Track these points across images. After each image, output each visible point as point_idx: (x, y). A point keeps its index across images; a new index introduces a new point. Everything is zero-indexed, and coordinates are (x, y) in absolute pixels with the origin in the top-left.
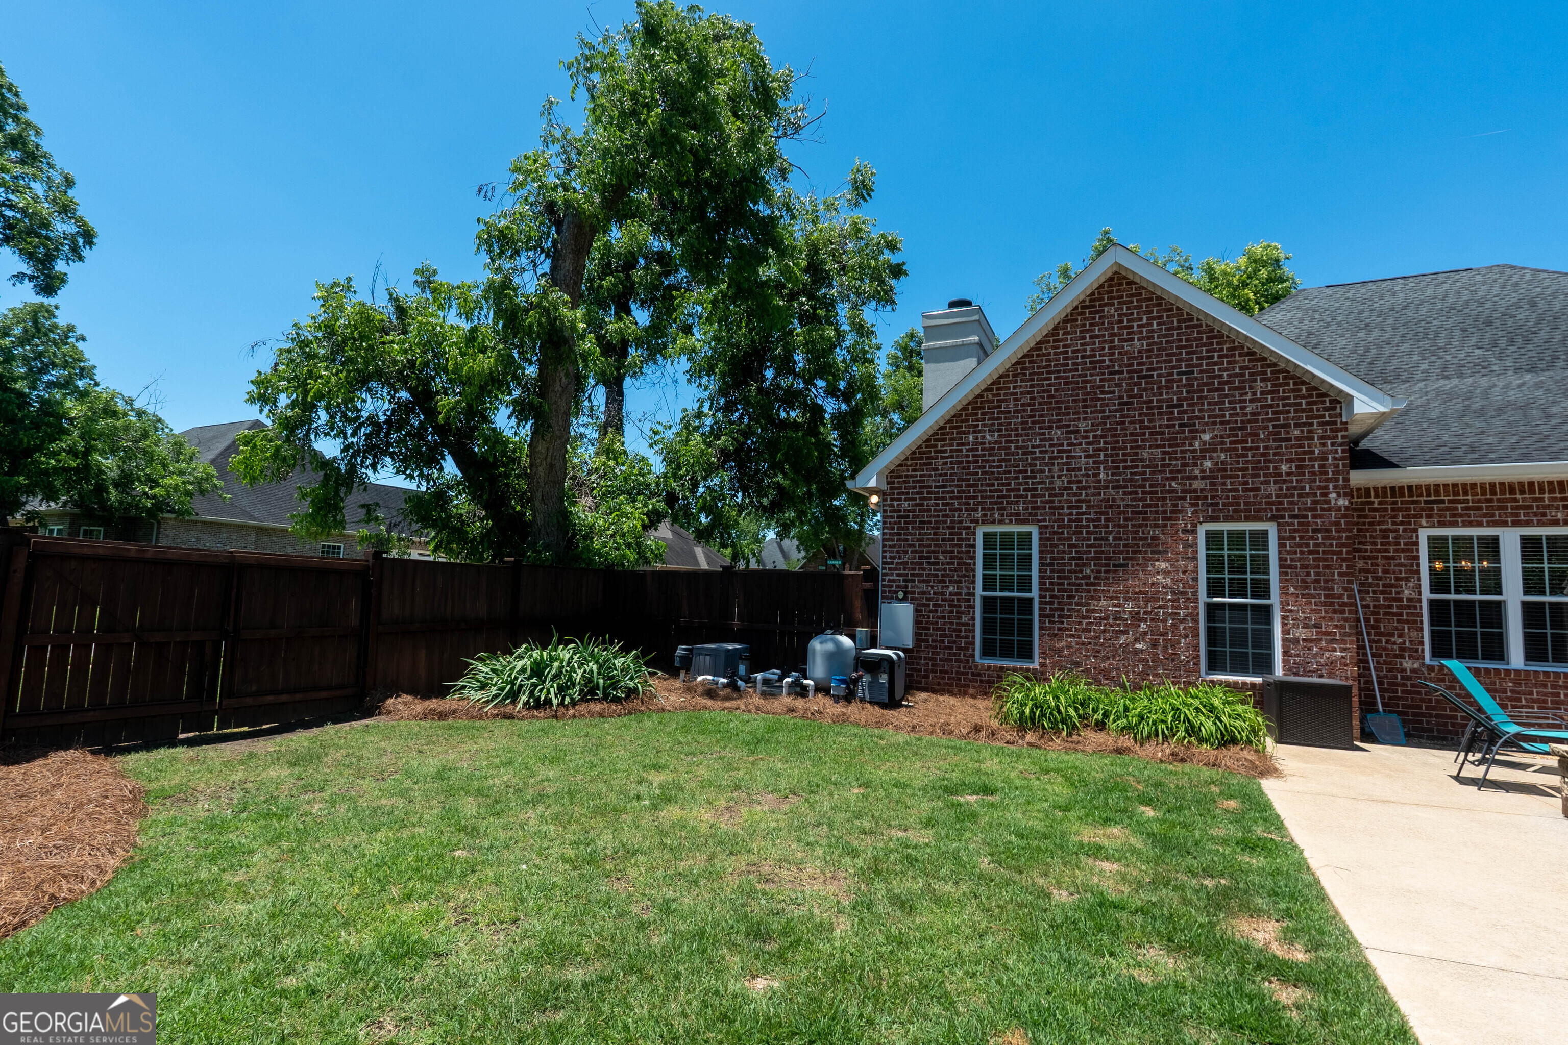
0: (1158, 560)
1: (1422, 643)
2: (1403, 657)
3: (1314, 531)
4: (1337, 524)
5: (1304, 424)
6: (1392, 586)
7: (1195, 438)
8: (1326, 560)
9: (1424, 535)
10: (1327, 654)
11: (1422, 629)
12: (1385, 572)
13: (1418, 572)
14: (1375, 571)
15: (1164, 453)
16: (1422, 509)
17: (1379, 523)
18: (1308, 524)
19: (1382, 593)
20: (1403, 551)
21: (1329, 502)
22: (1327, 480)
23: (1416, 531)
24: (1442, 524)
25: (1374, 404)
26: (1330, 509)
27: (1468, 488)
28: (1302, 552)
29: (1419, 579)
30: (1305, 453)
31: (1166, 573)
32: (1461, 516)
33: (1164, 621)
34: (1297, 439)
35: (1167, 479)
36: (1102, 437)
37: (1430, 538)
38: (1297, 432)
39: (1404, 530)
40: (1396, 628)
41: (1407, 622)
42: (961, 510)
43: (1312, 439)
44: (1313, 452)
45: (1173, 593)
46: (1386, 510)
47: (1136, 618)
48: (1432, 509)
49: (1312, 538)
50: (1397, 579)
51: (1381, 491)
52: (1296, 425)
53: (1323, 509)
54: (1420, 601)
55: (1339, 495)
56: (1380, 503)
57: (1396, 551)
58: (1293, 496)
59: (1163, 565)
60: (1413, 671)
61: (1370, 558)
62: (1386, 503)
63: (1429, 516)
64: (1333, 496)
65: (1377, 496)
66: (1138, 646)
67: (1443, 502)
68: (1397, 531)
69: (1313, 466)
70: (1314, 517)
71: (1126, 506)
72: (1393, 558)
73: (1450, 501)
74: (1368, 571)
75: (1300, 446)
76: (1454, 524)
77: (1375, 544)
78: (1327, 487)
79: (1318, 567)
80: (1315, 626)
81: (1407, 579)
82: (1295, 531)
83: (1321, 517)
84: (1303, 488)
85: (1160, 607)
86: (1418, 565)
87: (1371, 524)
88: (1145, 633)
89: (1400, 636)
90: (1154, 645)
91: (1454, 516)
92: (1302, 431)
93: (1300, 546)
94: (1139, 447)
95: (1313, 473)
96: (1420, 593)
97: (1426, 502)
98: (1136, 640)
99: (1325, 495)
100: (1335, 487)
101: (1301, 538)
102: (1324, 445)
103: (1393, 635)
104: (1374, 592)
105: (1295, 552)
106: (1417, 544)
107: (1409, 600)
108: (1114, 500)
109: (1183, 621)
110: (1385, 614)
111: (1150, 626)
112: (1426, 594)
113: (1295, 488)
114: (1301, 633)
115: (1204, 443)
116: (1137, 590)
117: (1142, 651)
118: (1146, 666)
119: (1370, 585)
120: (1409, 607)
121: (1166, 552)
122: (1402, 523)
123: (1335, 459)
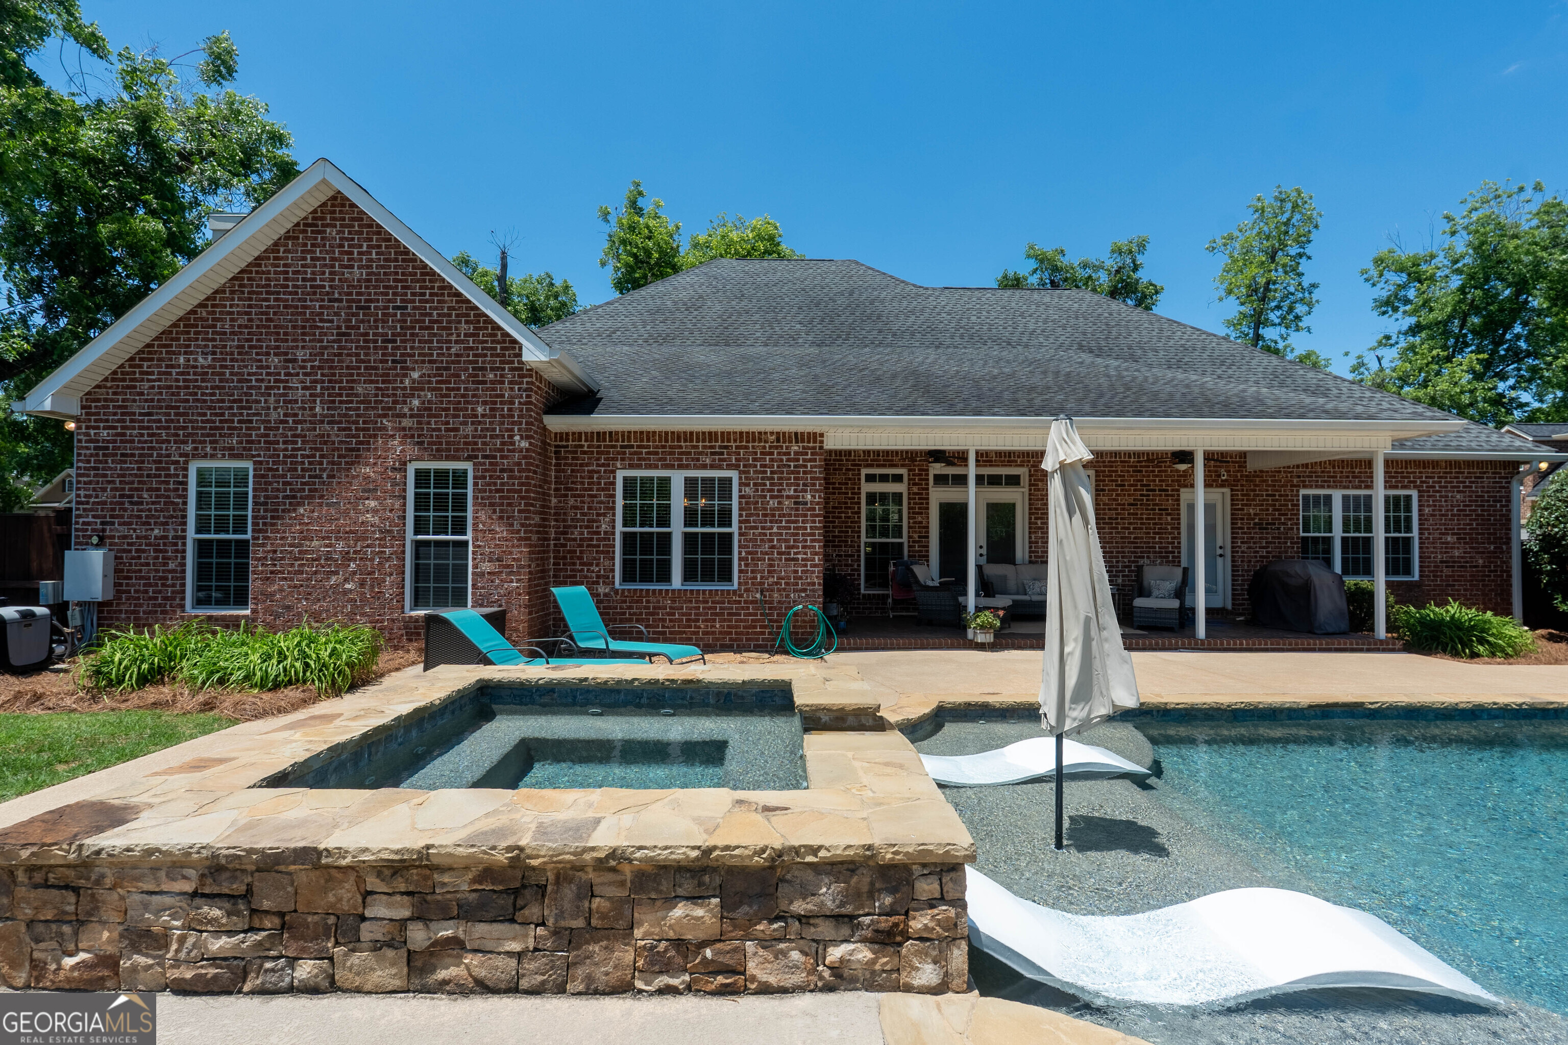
0: (368, 499)
1: (613, 571)
2: (598, 583)
3: (502, 471)
4: (519, 464)
5: (498, 369)
6: (594, 521)
7: (405, 375)
8: (508, 498)
9: (620, 475)
10: (506, 585)
11: (613, 558)
12: (590, 508)
13: (613, 508)
14: (582, 508)
15: (377, 389)
16: (618, 453)
17: (587, 465)
18: (496, 464)
19: (587, 527)
20: (603, 490)
21: (513, 444)
22: (513, 423)
23: (614, 472)
24: (631, 467)
25: (537, 353)
26: (514, 451)
27: (650, 435)
28: (490, 491)
29: (614, 515)
30: (497, 396)
31: (375, 511)
32: (644, 459)
33: (372, 560)
34: (493, 382)
35: (379, 416)
36: (320, 368)
37: (625, 479)
38: (491, 376)
39: (605, 472)
40: (595, 559)
41: (603, 552)
42: (169, 442)
43: (503, 383)
44: (503, 396)
45: (381, 532)
46: (592, 452)
47: (347, 557)
48: (624, 453)
49: (499, 477)
50: (598, 515)
51: (590, 436)
52: (492, 369)
53: (509, 451)
54: (613, 533)
55: (522, 438)
56: (589, 447)
57: (598, 490)
58: (485, 437)
59: (373, 504)
60: (606, 595)
61: (579, 496)
62: (593, 446)
63: (623, 459)
64: (517, 438)
65: (586, 441)
66: (347, 586)
67: (632, 446)
68: (599, 472)
69: (503, 409)
70: (502, 457)
71: (341, 442)
72: (595, 496)
73: (638, 447)
74: (576, 508)
75: (494, 389)
76: (639, 467)
77: (583, 483)
78: (512, 430)
79: (502, 504)
80: (498, 560)
81: (604, 515)
82: (486, 470)
83: (506, 457)
84: (494, 430)
85: (368, 546)
86: (614, 502)
87: (581, 465)
88: (354, 573)
89: (597, 565)
90: (362, 584)
91: (639, 459)
92: (496, 375)
93: (489, 484)
94: (353, 381)
95: (503, 416)
96: (614, 527)
97: (622, 447)
98: (346, 580)
99: (511, 437)
100: (519, 430)
101: (491, 477)
102: (512, 389)
103: (592, 565)
104: (581, 527)
105: (485, 491)
106: (614, 483)
107: (606, 533)
108: (329, 436)
109: (388, 559)
110: (588, 546)
111: (358, 566)
112: (619, 528)
113: (487, 429)
114: (486, 567)
115: (414, 381)
116: (348, 529)
117: (350, 591)
118: (355, 607)
119: (578, 520)
120: (604, 539)
121: (375, 490)
122: (603, 465)
123: (520, 403)
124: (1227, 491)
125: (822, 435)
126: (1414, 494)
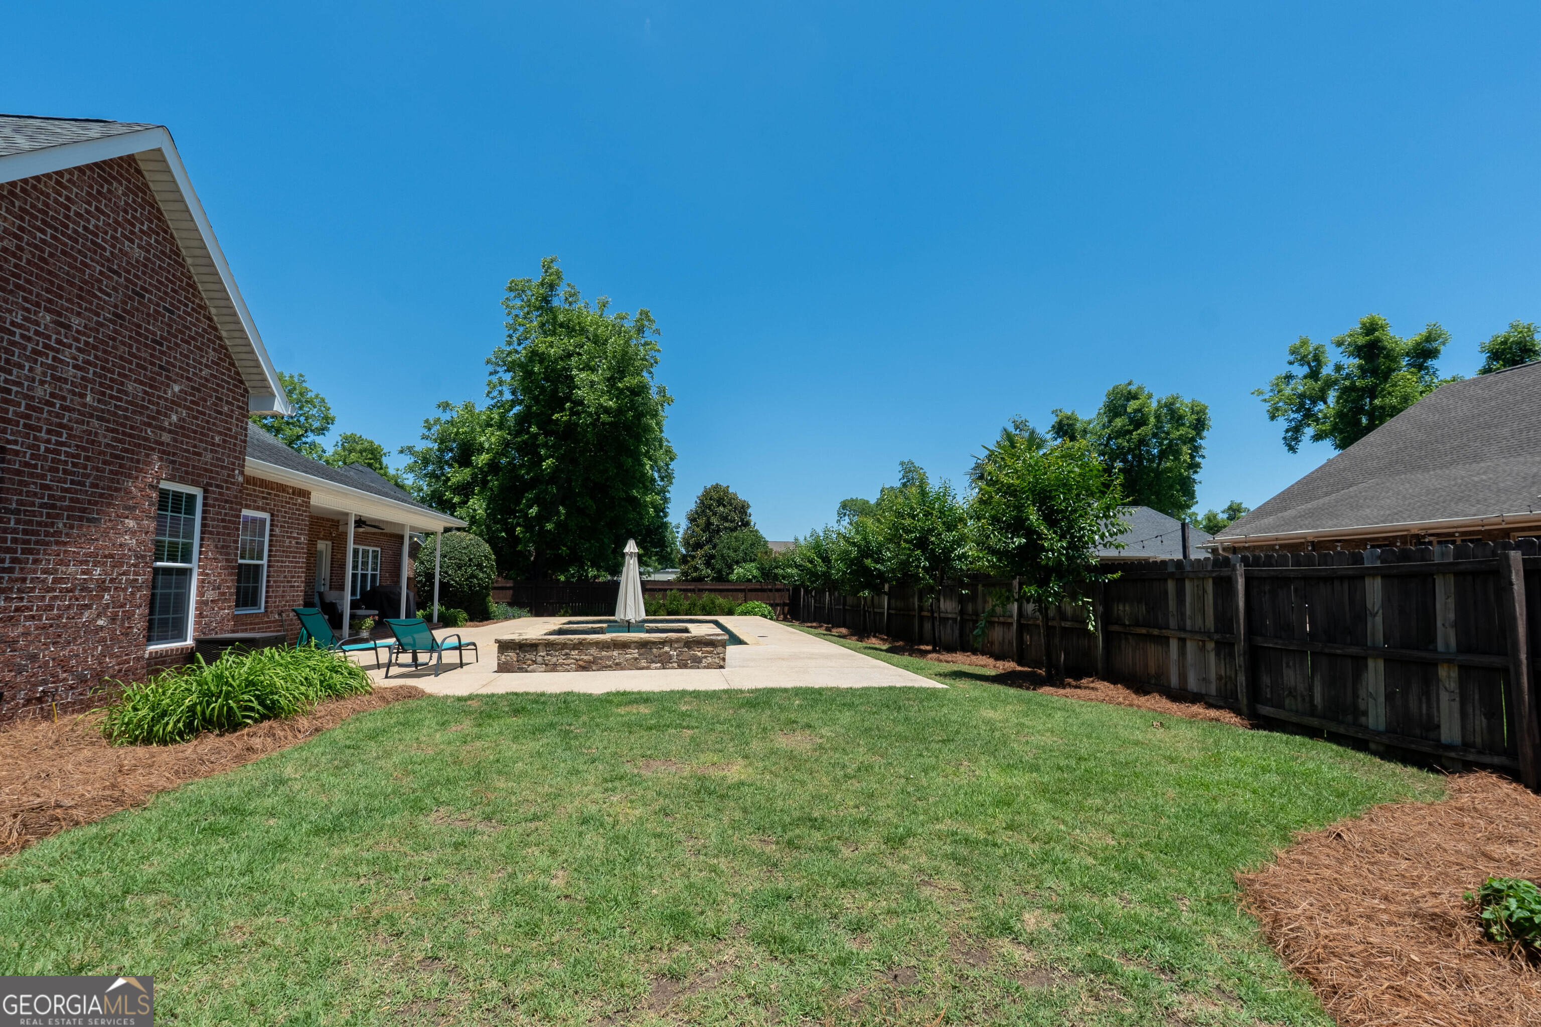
0: (127, 517)
3: (226, 501)
5: (230, 403)
7: (168, 386)
8: (227, 528)
10: (221, 612)
15: (145, 392)
18: (223, 494)
22: (234, 457)
26: (233, 483)
28: (218, 520)
30: (227, 428)
31: (133, 533)
33: (125, 589)
34: (225, 414)
35: (145, 424)
36: (95, 348)
38: (225, 408)
43: (233, 418)
44: (232, 430)
45: (137, 557)
47: (102, 587)
49: (223, 507)
52: (226, 402)
53: (229, 482)
55: (238, 472)
58: (218, 466)
59: (131, 523)
66: (100, 622)
69: (230, 443)
70: (227, 488)
71: (108, 445)
78: (234, 464)
79: (223, 534)
82: (215, 499)
83: (229, 489)
84: (224, 461)
85: (124, 574)
88: (107, 605)
90: (113, 620)
92: (228, 409)
93: (217, 513)
94: (125, 376)
95: (230, 449)
98: (99, 616)
99: (234, 470)
100: (238, 465)
101: (219, 506)
102: (236, 425)
108: (96, 434)
109: (139, 589)
111: (112, 597)
113: (219, 459)
114: (211, 595)
115: (174, 393)
116: (107, 552)
117: (102, 627)
118: (106, 647)
121: (135, 508)
123: (239, 439)
124: (330, 543)
125: (309, 493)
126: (379, 549)
